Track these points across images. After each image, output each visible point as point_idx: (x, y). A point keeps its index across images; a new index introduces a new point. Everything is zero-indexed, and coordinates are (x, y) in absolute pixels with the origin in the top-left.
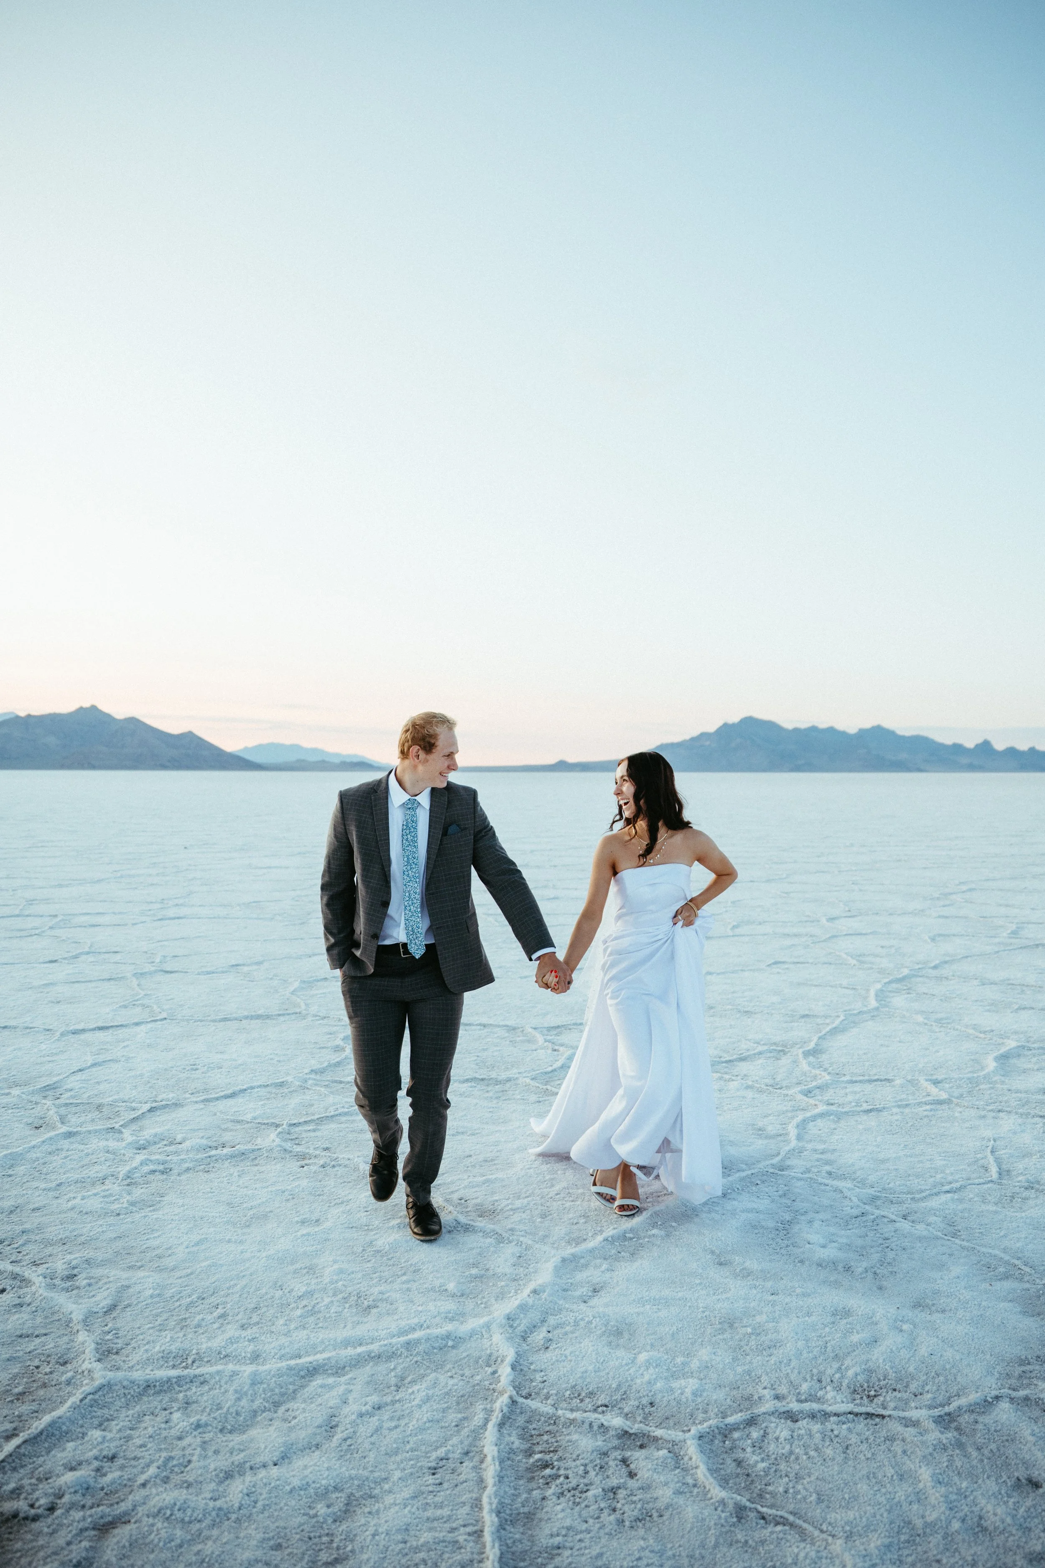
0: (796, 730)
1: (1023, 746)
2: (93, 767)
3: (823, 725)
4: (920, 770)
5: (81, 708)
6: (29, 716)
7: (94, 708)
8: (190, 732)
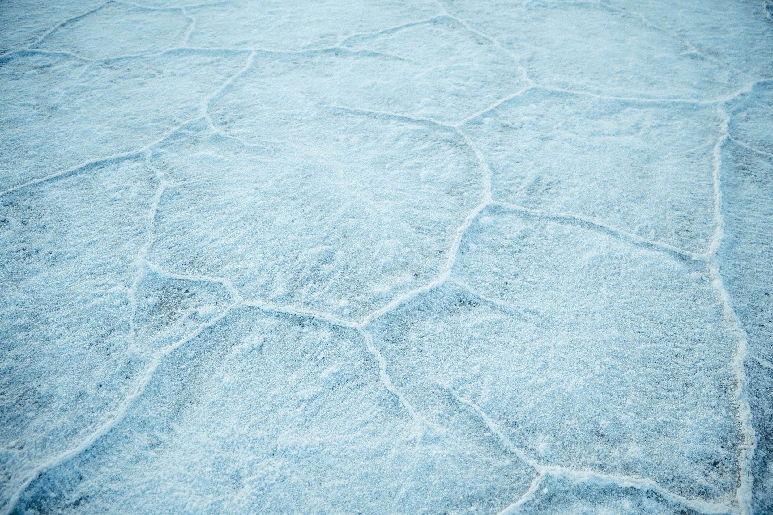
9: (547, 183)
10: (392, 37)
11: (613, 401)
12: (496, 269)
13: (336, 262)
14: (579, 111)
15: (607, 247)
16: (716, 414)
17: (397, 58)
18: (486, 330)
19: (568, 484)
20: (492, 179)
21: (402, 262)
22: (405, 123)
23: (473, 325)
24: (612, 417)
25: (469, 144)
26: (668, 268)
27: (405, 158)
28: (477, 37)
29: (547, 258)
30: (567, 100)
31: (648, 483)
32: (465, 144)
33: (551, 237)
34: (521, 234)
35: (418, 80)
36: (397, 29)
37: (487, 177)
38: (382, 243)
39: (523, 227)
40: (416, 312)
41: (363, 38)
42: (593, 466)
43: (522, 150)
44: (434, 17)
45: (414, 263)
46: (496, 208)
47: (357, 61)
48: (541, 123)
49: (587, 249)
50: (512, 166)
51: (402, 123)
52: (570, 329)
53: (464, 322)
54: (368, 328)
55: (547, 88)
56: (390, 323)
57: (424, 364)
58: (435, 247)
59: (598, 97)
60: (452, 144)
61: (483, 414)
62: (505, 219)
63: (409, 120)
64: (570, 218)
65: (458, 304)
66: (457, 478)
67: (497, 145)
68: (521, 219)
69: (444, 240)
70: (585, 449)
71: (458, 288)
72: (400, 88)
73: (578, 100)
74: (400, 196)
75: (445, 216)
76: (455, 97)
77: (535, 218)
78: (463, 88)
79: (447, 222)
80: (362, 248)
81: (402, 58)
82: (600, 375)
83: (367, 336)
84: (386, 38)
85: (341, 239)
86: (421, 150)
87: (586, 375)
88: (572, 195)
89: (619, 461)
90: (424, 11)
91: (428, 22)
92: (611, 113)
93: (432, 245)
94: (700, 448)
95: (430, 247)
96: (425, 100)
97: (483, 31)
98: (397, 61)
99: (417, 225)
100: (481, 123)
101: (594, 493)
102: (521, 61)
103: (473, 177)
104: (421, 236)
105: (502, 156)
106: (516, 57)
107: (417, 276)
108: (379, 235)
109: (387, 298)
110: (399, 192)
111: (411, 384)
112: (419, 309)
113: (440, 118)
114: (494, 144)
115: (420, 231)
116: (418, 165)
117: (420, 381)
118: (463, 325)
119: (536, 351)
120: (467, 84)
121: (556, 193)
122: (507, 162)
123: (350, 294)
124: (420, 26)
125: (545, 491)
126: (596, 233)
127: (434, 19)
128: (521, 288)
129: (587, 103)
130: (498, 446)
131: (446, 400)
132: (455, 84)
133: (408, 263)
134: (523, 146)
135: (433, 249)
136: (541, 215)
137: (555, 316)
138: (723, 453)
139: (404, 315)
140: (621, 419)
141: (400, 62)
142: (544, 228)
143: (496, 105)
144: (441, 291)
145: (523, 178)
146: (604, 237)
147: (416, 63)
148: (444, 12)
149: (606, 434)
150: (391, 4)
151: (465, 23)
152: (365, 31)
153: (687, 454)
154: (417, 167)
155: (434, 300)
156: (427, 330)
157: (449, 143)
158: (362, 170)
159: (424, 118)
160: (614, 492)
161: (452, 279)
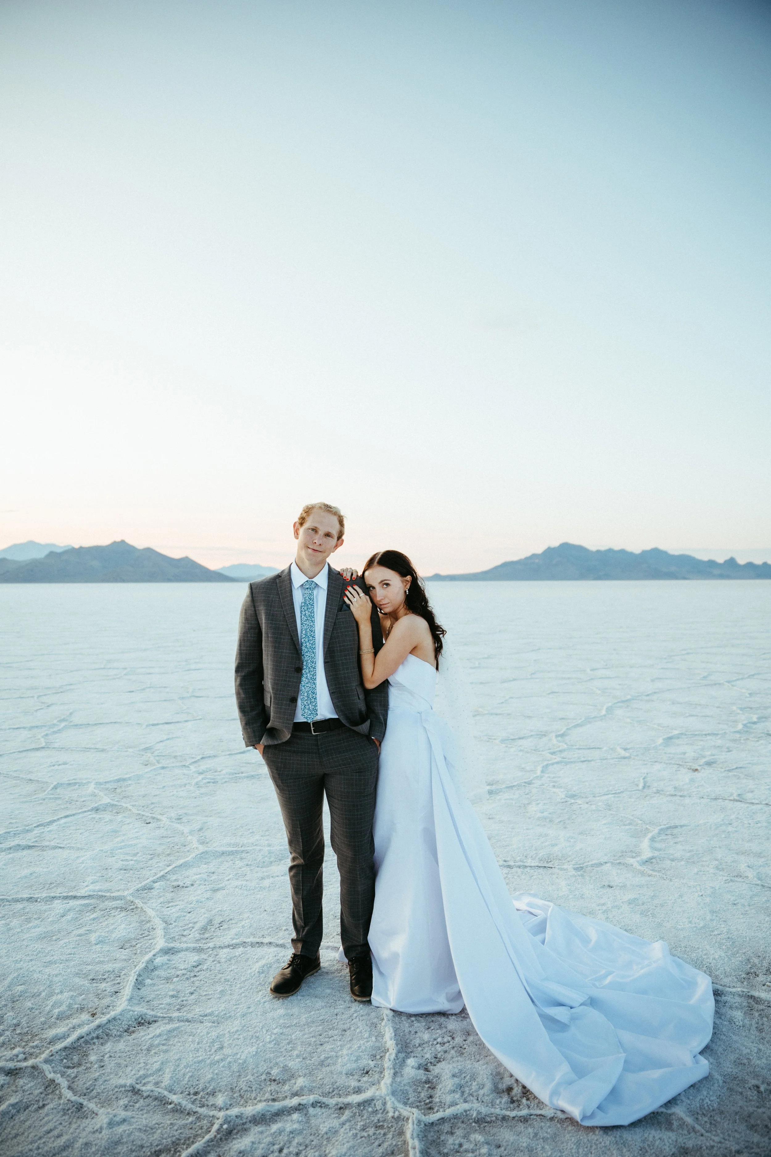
0: (598, 551)
1: (758, 561)
2: (123, 581)
3: (617, 548)
4: (685, 578)
5: (115, 542)
6: (81, 548)
7: (123, 542)
8: (187, 558)
9: (219, 922)
10: (49, 829)
11: (283, 1056)
12: (171, 993)
13: (5, 1023)
14: (249, 863)
15: (275, 956)
16: (368, 1042)
17: (55, 848)
18: (165, 1037)
19: (245, 1117)
20: (164, 929)
21: (78, 1008)
22: (70, 901)
23: (152, 1036)
24: (282, 1066)
25: (139, 906)
26: (330, 959)
27: (73, 929)
28: (144, 818)
29: (221, 975)
30: (238, 856)
31: (312, 1098)
32: (136, 907)
33: (223, 960)
34: (195, 964)
35: (83, 863)
36: (54, 821)
37: (159, 928)
38: (54, 998)
39: (196, 958)
40: (95, 1040)
41: (15, 834)
42: (267, 1100)
43: (194, 903)
44: (96, 805)
45: (89, 1006)
46: (170, 949)
47: (11, 856)
48: (211, 879)
49: (257, 961)
50: (184, 916)
51: (67, 902)
52: (243, 1018)
53: (143, 1036)
54: (46, 1061)
55: (217, 849)
56: (70, 1054)
57: (106, 1075)
58: (110, 989)
59: (267, 848)
60: (122, 909)
61: (166, 1093)
62: (179, 956)
63: (75, 897)
64: (241, 943)
65: (136, 1026)
66: (144, 1142)
67: (169, 902)
68: (195, 953)
69: (119, 983)
70: (259, 1093)
71: (136, 1013)
72: (62, 872)
73: (248, 854)
74: (70, 958)
75: (118, 965)
76: (122, 872)
77: (208, 950)
78: (131, 863)
79: (122, 969)
80: (34, 1006)
81: (62, 846)
82: (270, 1042)
83: (46, 1067)
84: (43, 830)
85: (10, 1005)
86: (90, 920)
87: (258, 1044)
88: (243, 927)
89: (289, 1092)
90: (83, 801)
91: (89, 811)
92: (280, 860)
93: (107, 989)
94: (354, 1065)
95: (105, 990)
96: (90, 879)
97: (151, 812)
98: (57, 850)
99: (91, 977)
100: (151, 889)
101: (268, 1117)
102: (191, 832)
103: (146, 932)
104: (95, 985)
105: (174, 910)
106: (186, 830)
107: (93, 1015)
108: (51, 993)
109: (64, 1037)
110: (69, 956)
111: (94, 1091)
112: (98, 1038)
113: (109, 891)
114: (166, 902)
115: (95, 981)
116: (87, 932)
117: (103, 1087)
118: (143, 1039)
119: (213, 1039)
120: (135, 859)
121: (228, 928)
122: (179, 914)
123: (24, 1044)
124: (81, 815)
125: (225, 1126)
126: (265, 949)
127: (96, 807)
128: (196, 1001)
129: (258, 855)
130: (182, 1112)
131: (130, 1094)
132: (122, 860)
133: (84, 1008)
134: (194, 899)
135: (108, 991)
136: (214, 946)
137: (229, 1013)
138: (372, 1064)
139: (83, 1045)
140: (289, 1065)
141: (60, 850)
142: (217, 955)
143: (166, 871)
144: (120, 1019)
145: (195, 923)
146: (272, 950)
147: (78, 849)
148: (106, 800)
149: (277, 1079)
150: (44, 800)
151: (130, 807)
152: (17, 827)
153: (344, 1072)
154: (87, 934)
155: (112, 1028)
156: (107, 1050)
157: (119, 910)
158: (27, 946)
159: (91, 893)
160: (285, 1113)
161: (129, 1007)
